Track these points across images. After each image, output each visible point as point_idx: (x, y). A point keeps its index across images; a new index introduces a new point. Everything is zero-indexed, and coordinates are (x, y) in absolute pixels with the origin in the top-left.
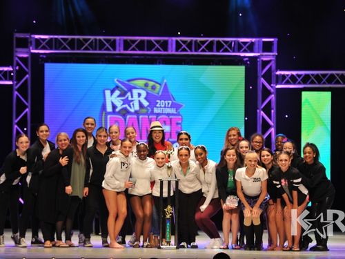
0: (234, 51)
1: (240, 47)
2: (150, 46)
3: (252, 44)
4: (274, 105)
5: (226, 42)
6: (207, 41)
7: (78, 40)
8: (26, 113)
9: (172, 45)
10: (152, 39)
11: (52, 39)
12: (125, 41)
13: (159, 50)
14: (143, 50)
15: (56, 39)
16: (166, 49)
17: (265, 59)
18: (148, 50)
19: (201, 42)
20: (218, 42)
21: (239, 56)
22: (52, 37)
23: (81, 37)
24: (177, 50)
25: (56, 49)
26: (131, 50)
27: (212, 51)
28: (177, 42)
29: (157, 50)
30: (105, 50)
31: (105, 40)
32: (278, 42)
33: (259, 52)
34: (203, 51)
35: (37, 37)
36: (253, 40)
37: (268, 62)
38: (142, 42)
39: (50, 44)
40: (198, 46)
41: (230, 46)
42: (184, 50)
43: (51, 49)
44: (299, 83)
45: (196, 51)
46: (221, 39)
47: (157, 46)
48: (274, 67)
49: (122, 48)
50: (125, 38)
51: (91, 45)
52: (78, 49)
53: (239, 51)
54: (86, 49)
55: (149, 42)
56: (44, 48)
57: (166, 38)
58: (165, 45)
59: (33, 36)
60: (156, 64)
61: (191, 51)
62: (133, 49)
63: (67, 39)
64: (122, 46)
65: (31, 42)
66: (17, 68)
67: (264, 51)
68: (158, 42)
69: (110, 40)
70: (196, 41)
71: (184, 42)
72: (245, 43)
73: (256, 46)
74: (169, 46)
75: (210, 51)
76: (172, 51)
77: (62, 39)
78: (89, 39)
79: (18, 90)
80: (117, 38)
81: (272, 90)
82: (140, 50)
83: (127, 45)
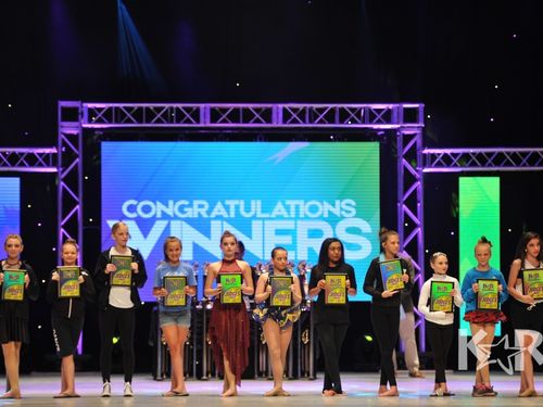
0: (364, 123)
1: (372, 116)
2: (248, 116)
3: (389, 111)
4: (420, 196)
5: (353, 110)
6: (326, 108)
7: (147, 109)
8: (76, 211)
9: (278, 113)
10: (250, 106)
11: (110, 109)
12: (212, 110)
13: (261, 122)
14: (239, 122)
15: (116, 108)
16: (269, 121)
17: (407, 132)
18: (244, 122)
19: (317, 109)
20: (342, 109)
21: (372, 129)
22: (111, 105)
23: (151, 106)
24: (284, 122)
25: (117, 122)
26: (221, 122)
27: (333, 122)
28: (284, 109)
29: (258, 121)
30: (185, 122)
31: (184, 108)
32: (425, 108)
33: (398, 123)
34: (321, 122)
35: (91, 105)
36: (391, 106)
37: (412, 136)
38: (236, 110)
39: (108, 116)
40: (313, 115)
41: (358, 115)
42: (295, 121)
43: (110, 122)
44: (455, 166)
45: (311, 122)
46: (345, 106)
47: (257, 116)
48: (419, 144)
49: (208, 120)
50: (213, 105)
51: (165, 115)
52: (148, 121)
53: (371, 122)
54: (159, 121)
55: (246, 110)
56: (100, 121)
57: (269, 106)
58: (267, 115)
59: (85, 105)
60: (256, 141)
61: (304, 122)
62: (224, 121)
63: (132, 108)
64: (208, 116)
65: (82, 113)
66: (64, 149)
67: (405, 122)
68: (257, 110)
69: (191, 109)
70: (311, 109)
71: (295, 110)
72: (379, 111)
73: (395, 114)
74: (274, 116)
75: (330, 123)
76: (277, 123)
77: (125, 108)
78: (163, 108)
79: (64, 180)
80: (202, 106)
81: (418, 176)
82: (233, 122)
83: (215, 116)
